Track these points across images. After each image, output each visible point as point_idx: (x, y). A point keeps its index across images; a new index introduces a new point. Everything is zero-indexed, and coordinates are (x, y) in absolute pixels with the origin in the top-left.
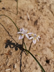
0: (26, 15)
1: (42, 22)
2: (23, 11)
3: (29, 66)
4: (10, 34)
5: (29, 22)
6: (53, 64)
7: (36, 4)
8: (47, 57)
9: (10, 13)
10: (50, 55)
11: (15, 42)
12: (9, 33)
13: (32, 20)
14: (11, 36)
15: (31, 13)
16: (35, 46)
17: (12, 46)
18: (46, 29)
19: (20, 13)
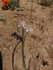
0: (37, 21)
1: (47, 28)
2: (36, 18)
3: (20, 52)
5: (37, 26)
7: (49, 16)
9: (26, 18)
10: (43, 53)
11: (19, 35)
12: (18, 29)
13: (40, 25)
14: (19, 31)
15: (41, 21)
16: (34, 43)
17: (16, 37)
19: (33, 19)
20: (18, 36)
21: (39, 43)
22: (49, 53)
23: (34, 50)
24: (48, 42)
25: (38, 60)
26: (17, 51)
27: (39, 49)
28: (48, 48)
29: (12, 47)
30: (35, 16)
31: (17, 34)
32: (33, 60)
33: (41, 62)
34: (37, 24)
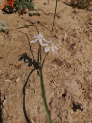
1: (82, 47)
2: (62, 29)
5: (63, 43)
6: (70, 100)
9: (44, 29)
11: (33, 58)
12: (31, 48)
13: (68, 42)
14: (32, 52)
15: (71, 34)
16: (57, 72)
17: (27, 61)
18: (86, 59)
19: (56, 31)
20: (30, 60)
21: (66, 73)
22: (83, 89)
23: (59, 84)
24: (81, 70)
25: (65, 101)
26: (29, 86)
27: (67, 83)
28: (82, 81)
29: (19, 78)
30: (61, 26)
31: (30, 57)
32: (56, 101)
33: (69, 104)
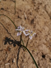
0: (23, 14)
2: (21, 11)
3: (26, 60)
4: (9, 32)
6: (48, 58)
7: (32, 5)
8: (43, 52)
9: (9, 13)
10: (45, 50)
11: (13, 39)
12: (7, 31)
14: (10, 34)
15: (28, 13)
16: (32, 43)
17: (11, 43)
19: (18, 13)
20: (12, 41)
22: (48, 47)
23: (37, 51)
25: (46, 60)
29: (14, 59)
34: (25, 19)
